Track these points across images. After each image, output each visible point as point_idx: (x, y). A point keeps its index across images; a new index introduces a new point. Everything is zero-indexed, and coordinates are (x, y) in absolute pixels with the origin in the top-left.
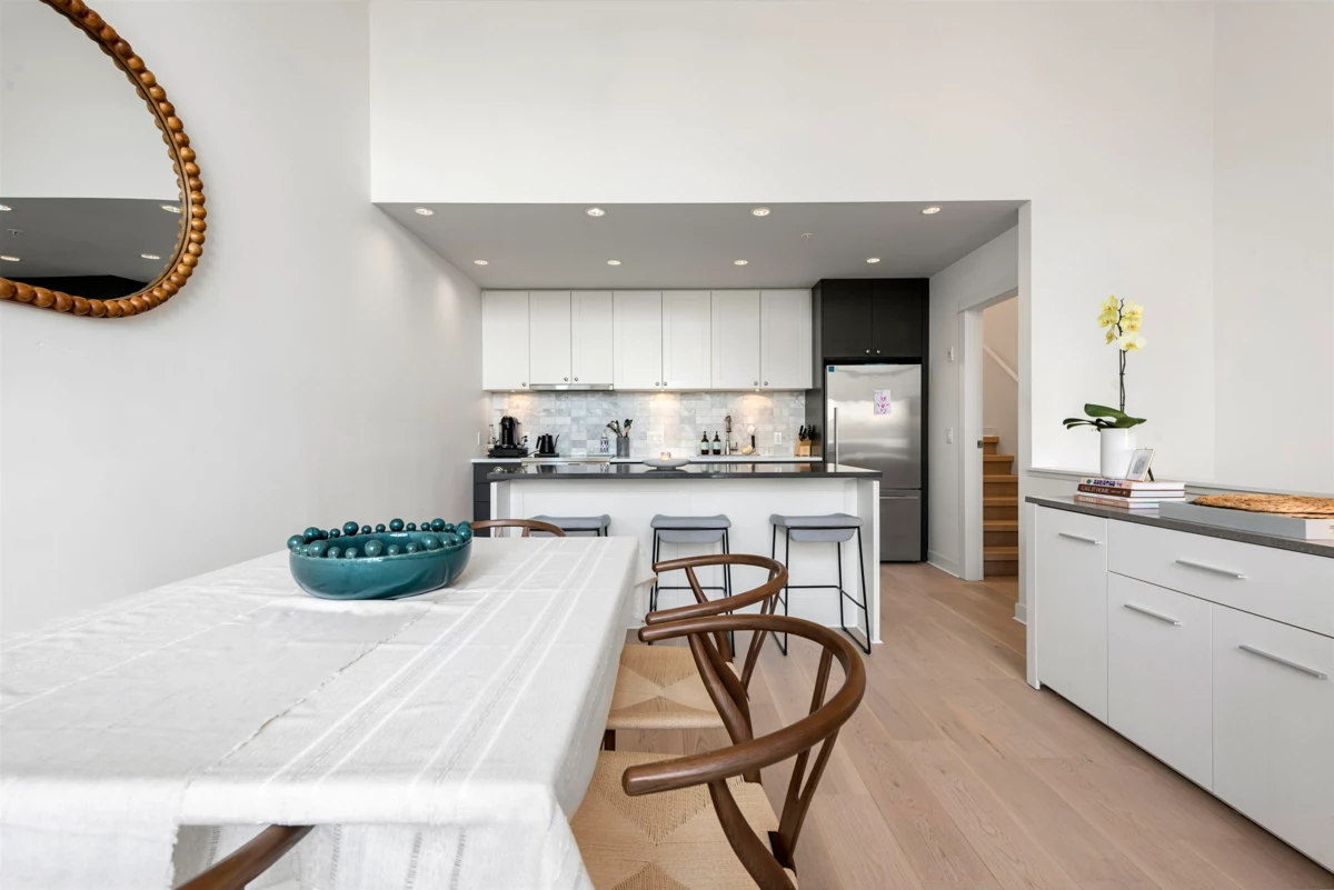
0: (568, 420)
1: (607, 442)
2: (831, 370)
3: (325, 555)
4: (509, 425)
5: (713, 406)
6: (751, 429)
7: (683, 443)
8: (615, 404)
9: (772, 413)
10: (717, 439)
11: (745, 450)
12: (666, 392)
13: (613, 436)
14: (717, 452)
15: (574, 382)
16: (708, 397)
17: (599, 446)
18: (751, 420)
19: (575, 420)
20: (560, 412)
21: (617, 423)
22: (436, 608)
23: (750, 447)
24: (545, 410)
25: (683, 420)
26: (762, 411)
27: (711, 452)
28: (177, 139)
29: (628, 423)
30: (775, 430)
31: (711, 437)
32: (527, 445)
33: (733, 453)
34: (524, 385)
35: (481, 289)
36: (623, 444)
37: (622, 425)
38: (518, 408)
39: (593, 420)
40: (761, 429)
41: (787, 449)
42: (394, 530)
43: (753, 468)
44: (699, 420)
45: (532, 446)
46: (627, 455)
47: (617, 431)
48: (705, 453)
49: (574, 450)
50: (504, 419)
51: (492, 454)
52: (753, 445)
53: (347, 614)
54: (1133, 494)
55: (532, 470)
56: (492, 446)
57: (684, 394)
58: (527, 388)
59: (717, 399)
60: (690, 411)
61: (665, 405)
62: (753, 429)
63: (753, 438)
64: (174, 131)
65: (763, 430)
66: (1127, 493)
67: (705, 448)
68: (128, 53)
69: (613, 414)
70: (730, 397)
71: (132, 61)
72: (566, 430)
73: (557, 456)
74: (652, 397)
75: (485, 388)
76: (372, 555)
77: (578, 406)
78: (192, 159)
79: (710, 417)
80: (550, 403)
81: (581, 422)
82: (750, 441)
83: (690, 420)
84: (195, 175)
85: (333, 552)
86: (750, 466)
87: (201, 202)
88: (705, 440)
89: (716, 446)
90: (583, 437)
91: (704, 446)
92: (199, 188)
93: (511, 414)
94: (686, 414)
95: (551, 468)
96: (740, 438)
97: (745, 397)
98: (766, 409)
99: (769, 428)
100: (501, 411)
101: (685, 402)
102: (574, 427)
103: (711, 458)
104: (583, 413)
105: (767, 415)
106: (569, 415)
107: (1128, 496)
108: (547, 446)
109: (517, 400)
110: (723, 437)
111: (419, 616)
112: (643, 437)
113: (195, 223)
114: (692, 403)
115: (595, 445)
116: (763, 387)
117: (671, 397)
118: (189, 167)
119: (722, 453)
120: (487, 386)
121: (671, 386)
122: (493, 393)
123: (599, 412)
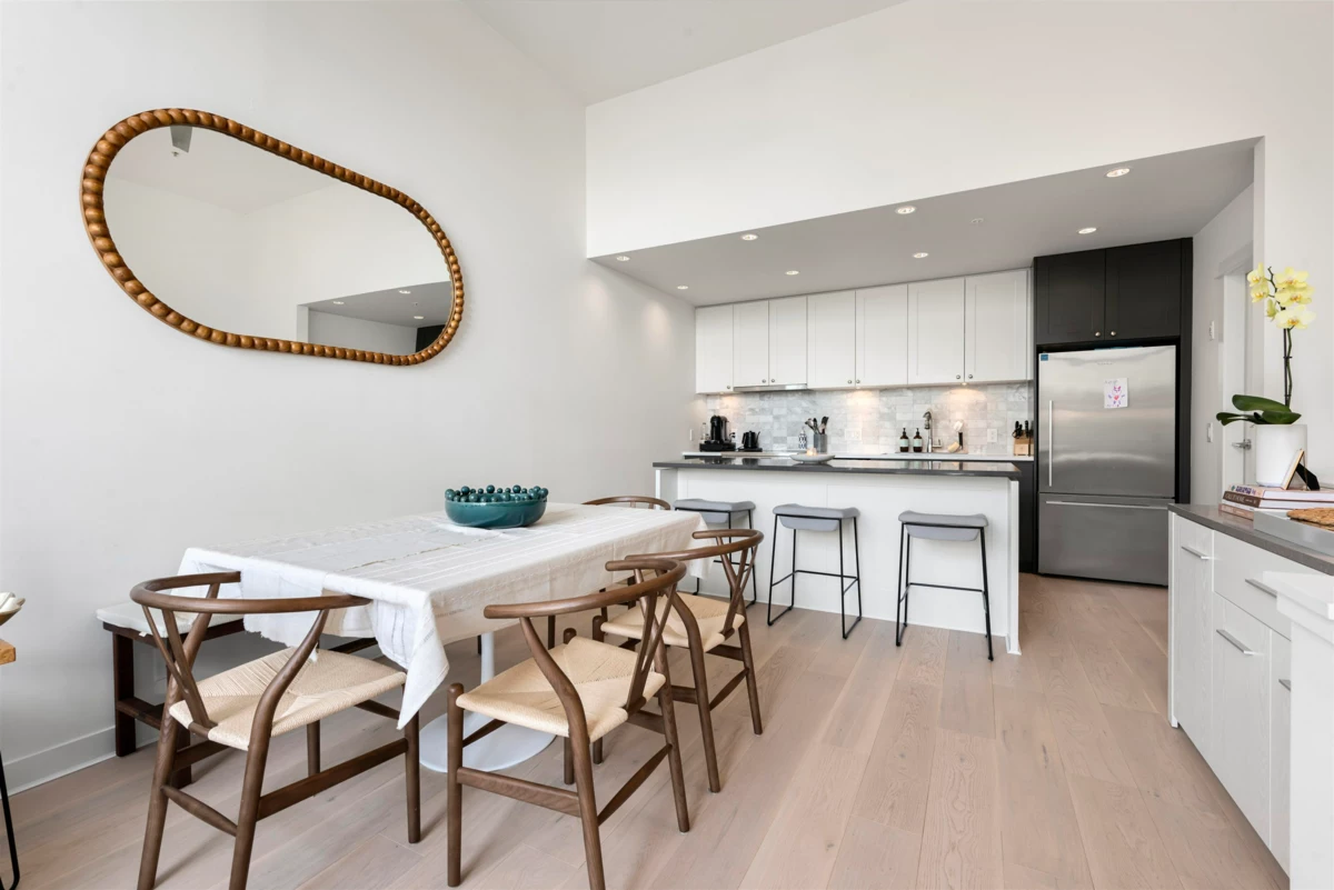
0: (770, 418)
1: (805, 439)
2: (1045, 358)
3: (459, 501)
4: (718, 423)
5: (915, 402)
6: (958, 426)
7: (882, 440)
8: (814, 403)
9: (985, 407)
10: (918, 436)
11: (950, 448)
12: (863, 389)
13: (810, 433)
14: (918, 450)
15: (771, 384)
16: (910, 393)
17: (798, 442)
18: (959, 415)
19: (777, 418)
20: (763, 410)
21: (815, 420)
22: (502, 535)
23: (957, 445)
24: (752, 410)
25: (882, 416)
26: (973, 406)
27: (911, 450)
28: (448, 251)
29: (825, 420)
30: (988, 427)
31: (912, 434)
32: (734, 441)
33: (938, 451)
34: (728, 388)
35: (694, 309)
36: (821, 440)
37: (819, 422)
38: (728, 408)
39: (794, 418)
40: (971, 425)
41: (1004, 447)
42: (515, 492)
43: (961, 466)
44: (899, 417)
45: (738, 442)
46: (824, 450)
47: (815, 427)
48: (904, 450)
49: (776, 445)
50: (713, 419)
51: (703, 448)
52: (961, 443)
53: (461, 534)
54: (1262, 503)
55: (738, 461)
56: (703, 442)
57: (884, 390)
58: (731, 390)
59: (920, 394)
60: (889, 408)
61: (863, 402)
62: (961, 425)
63: (961, 435)
64: (446, 247)
65: (973, 426)
66: (1255, 502)
67: (904, 445)
68: (420, 209)
69: (812, 412)
70: (934, 393)
71: (422, 213)
72: (768, 427)
73: (760, 450)
74: (850, 395)
75: (698, 392)
76: (473, 501)
77: (778, 405)
78: (456, 262)
79: (911, 414)
80: (754, 402)
81: (782, 419)
82: (958, 438)
83: (891, 417)
84: (458, 271)
85: (463, 499)
86: (957, 464)
87: (461, 288)
88: (904, 436)
89: (917, 443)
90: (783, 433)
91: (903, 443)
92: (460, 279)
93: (721, 414)
94: (886, 410)
95: (754, 461)
96: (946, 435)
97: (953, 391)
98: (977, 403)
99: (982, 424)
100: (714, 410)
101: (884, 399)
102: (776, 426)
103: (911, 455)
104: (784, 411)
105: (981, 410)
106: (772, 413)
107: (1257, 506)
108: (751, 441)
109: (727, 401)
110: (924, 433)
111: (491, 538)
112: (841, 434)
113: (458, 301)
114: (893, 399)
115: (795, 441)
116: (968, 380)
117: (870, 393)
118: (454, 267)
119: (925, 450)
120: (700, 389)
121: (864, 384)
122: (708, 395)
123: (798, 410)
